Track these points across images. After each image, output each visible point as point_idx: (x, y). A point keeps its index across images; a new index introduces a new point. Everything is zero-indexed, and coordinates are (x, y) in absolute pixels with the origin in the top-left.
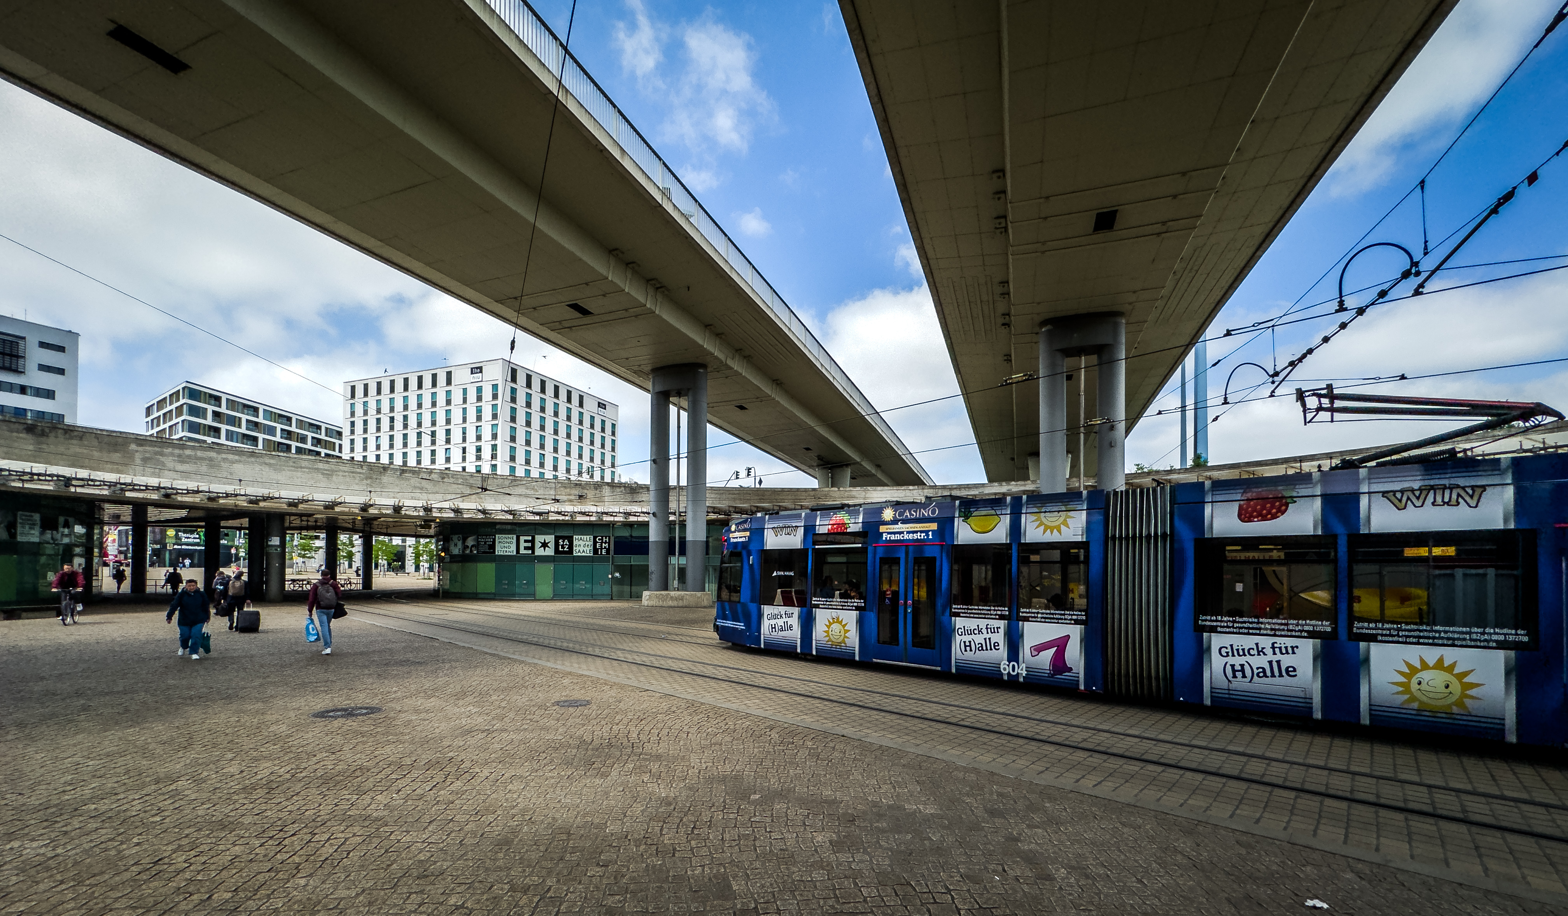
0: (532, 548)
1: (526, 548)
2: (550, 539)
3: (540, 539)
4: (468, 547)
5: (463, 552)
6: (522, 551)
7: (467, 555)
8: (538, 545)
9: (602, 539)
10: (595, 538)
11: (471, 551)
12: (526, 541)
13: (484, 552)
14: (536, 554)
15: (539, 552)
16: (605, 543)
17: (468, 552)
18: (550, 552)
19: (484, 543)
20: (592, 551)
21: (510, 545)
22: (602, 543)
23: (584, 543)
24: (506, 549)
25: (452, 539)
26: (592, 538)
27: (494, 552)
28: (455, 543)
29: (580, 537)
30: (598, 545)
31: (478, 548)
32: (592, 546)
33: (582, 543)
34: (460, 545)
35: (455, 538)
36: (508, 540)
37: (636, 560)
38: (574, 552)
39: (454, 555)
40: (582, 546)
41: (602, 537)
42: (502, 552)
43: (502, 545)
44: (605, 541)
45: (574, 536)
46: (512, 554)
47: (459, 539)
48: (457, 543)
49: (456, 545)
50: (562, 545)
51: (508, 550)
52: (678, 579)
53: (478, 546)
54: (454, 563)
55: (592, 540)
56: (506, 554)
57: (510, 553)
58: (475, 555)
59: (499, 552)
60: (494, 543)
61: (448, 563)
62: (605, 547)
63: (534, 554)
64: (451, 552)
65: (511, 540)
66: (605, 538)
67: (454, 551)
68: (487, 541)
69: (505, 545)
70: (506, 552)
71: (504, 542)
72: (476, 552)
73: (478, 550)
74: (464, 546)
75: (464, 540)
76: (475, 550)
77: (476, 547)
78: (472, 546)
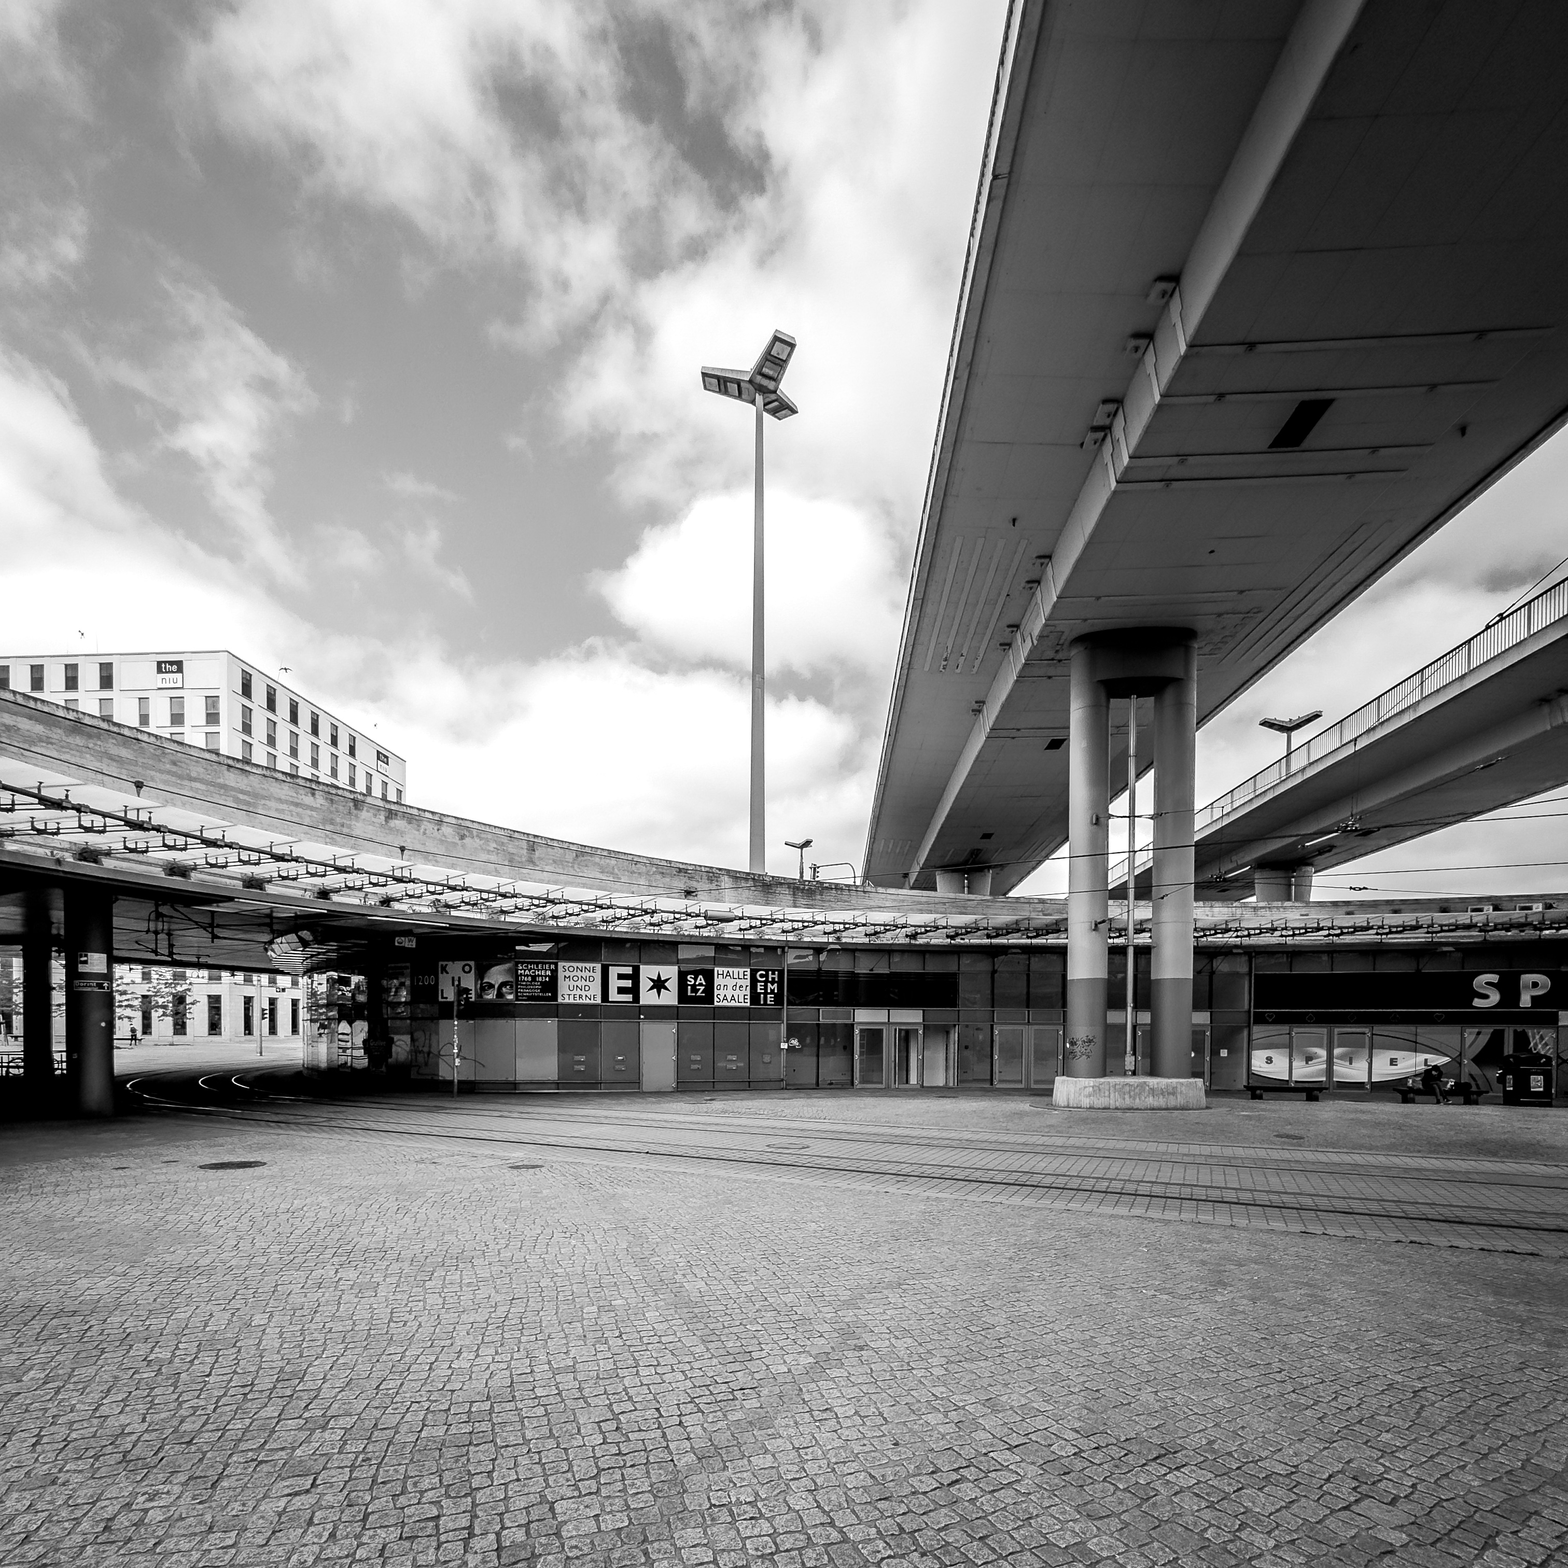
0: (634, 991)
1: (621, 990)
2: (670, 972)
3: (648, 972)
4: (491, 986)
5: (479, 996)
6: (614, 996)
7: (490, 1004)
8: (645, 984)
9: (766, 976)
10: (753, 973)
11: (500, 995)
12: (621, 977)
13: (530, 998)
16: (773, 983)
18: (669, 998)
19: (530, 979)
20: (748, 997)
21: (588, 983)
22: (766, 982)
23: (734, 982)
24: (579, 992)
25: (447, 969)
26: (748, 973)
27: (555, 997)
28: (453, 978)
29: (726, 970)
30: (759, 987)
31: (517, 989)
32: (749, 988)
33: (730, 982)
34: (469, 982)
35: (455, 968)
36: (584, 974)
37: (827, 1015)
38: (716, 999)
39: (452, 1003)
40: (730, 988)
41: (767, 971)
42: (572, 997)
43: (572, 983)
44: (773, 979)
45: (716, 969)
46: (592, 1002)
47: (467, 969)
48: (459, 978)
49: (456, 983)
50: (694, 986)
51: (583, 993)
52: (1134, 1054)
53: (517, 985)
54: (451, 1018)
55: (748, 977)
56: (581, 1001)
57: (588, 1001)
58: (509, 1004)
59: (567, 997)
60: (554, 978)
61: (434, 1019)
62: (772, 991)
63: (639, 1002)
64: (443, 997)
65: (591, 974)
66: (773, 974)
67: (450, 995)
68: (538, 975)
69: (579, 983)
70: (581, 996)
71: (576, 978)
72: (510, 997)
73: (517, 992)
74: (482, 984)
75: (481, 973)
76: (511, 993)
77: (511, 987)
78: (503, 984)
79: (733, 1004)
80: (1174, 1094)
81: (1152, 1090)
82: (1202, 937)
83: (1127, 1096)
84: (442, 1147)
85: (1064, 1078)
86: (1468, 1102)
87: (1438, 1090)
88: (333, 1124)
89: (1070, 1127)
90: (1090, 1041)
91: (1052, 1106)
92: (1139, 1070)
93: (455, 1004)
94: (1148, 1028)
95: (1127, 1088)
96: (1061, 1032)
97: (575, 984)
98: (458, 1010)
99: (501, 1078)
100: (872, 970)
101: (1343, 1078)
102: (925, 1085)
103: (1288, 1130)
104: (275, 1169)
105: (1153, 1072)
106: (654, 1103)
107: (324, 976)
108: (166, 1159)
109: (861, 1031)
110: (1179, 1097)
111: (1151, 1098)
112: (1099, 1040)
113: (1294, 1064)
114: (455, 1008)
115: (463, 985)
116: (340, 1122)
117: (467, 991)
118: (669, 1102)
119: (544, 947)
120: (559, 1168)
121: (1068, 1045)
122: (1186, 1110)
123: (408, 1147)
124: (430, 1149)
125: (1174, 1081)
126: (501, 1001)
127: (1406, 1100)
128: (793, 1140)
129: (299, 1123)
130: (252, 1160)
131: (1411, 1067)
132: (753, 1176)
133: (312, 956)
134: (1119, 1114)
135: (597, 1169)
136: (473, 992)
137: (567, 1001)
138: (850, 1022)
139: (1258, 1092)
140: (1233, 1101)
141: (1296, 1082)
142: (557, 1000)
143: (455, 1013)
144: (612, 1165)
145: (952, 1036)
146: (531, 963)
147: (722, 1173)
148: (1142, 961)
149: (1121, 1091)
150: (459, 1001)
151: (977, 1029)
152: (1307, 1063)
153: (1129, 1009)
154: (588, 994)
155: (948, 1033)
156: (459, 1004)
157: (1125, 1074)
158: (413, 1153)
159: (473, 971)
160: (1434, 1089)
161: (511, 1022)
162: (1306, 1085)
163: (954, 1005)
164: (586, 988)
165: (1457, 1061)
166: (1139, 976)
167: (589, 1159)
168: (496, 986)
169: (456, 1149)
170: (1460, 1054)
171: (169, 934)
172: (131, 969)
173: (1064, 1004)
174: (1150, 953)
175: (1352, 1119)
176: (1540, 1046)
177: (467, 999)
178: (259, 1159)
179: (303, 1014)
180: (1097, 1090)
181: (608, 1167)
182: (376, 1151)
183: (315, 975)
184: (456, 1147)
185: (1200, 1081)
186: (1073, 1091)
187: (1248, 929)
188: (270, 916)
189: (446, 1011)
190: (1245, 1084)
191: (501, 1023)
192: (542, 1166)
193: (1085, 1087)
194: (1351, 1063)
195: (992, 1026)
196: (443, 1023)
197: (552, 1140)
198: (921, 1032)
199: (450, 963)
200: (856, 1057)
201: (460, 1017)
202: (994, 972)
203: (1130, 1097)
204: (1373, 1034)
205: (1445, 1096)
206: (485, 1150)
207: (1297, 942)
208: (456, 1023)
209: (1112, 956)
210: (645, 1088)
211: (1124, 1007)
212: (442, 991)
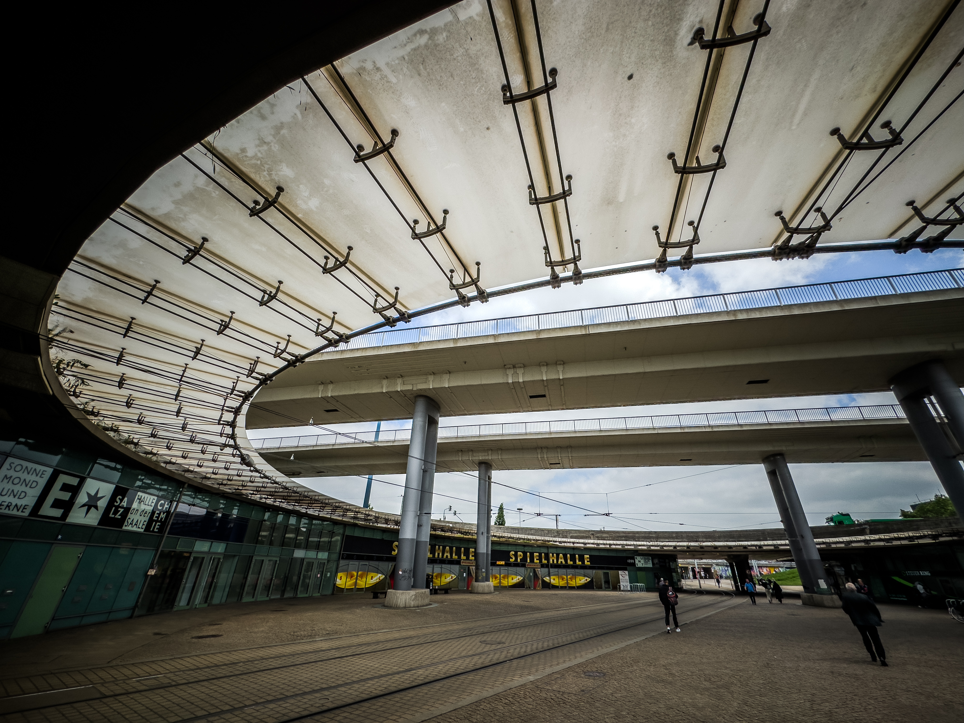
0: (68, 506)
1: (57, 504)
2: (106, 491)
3: (91, 487)
6: (47, 510)
8: (81, 500)
14: (69, 520)
16: (164, 512)
18: (93, 518)
20: (146, 523)
21: (27, 490)
23: (143, 508)
24: (10, 499)
30: (155, 515)
32: (149, 515)
36: (29, 478)
37: (182, 545)
38: (125, 523)
40: (139, 513)
43: (9, 486)
45: (138, 494)
46: (21, 513)
50: (116, 508)
51: (15, 502)
55: (154, 504)
57: (15, 513)
62: (161, 519)
63: (66, 520)
65: (38, 479)
70: (10, 504)
71: (16, 481)
79: (135, 529)
97: (13, 487)
138: (191, 550)
154: (20, 503)
164: (22, 496)
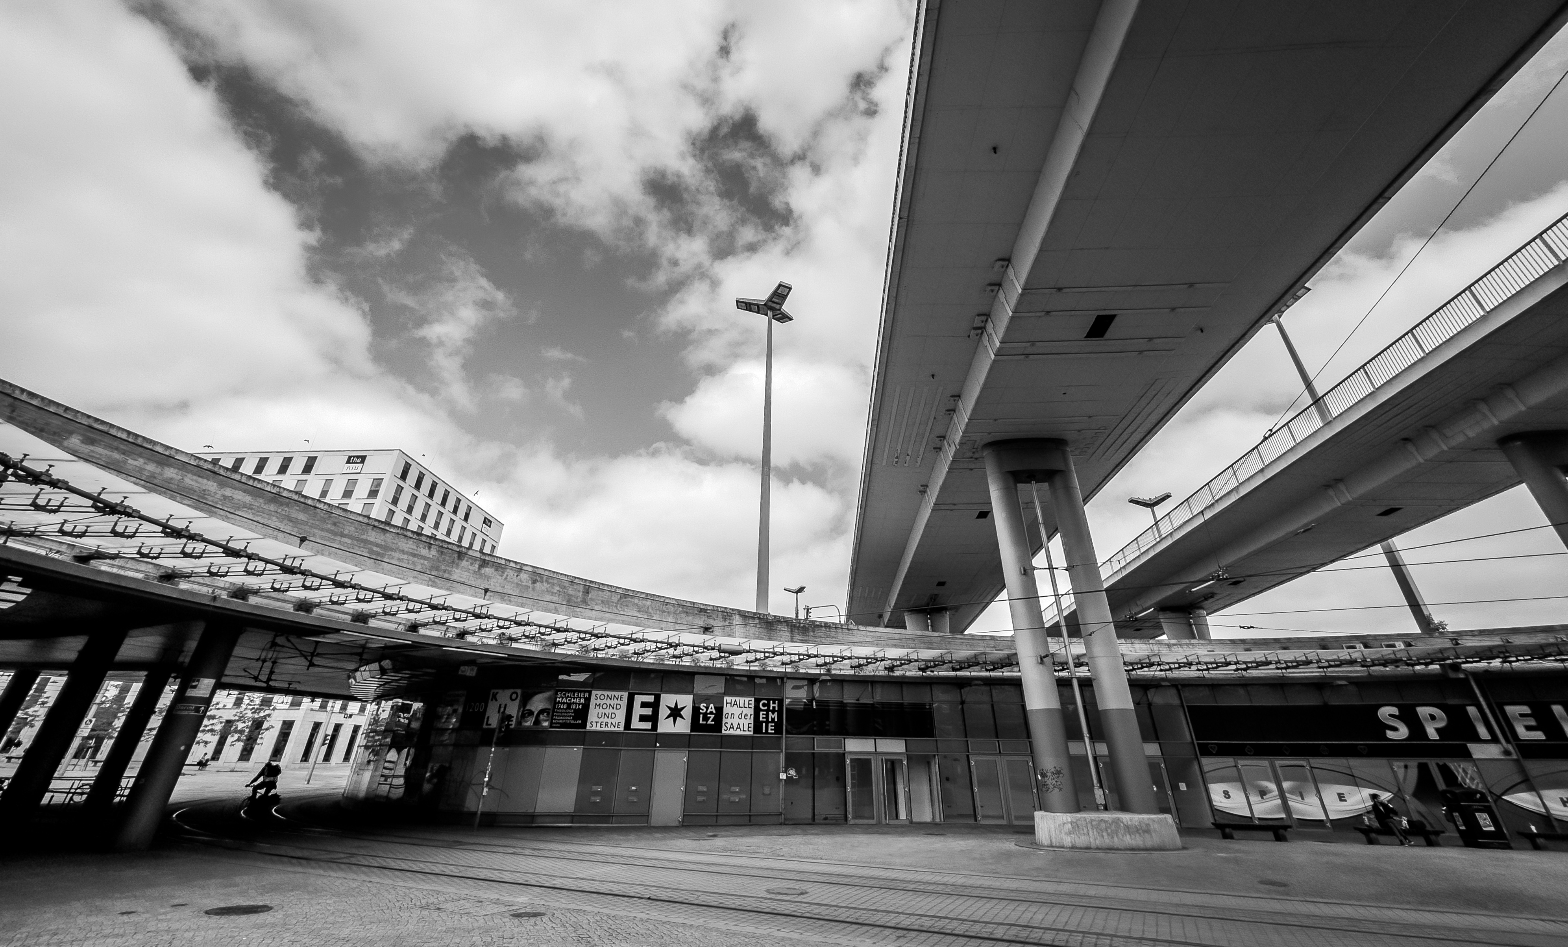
0: (653, 719)
1: (643, 718)
2: (685, 701)
3: (668, 700)
4: (531, 713)
5: (519, 723)
6: (636, 724)
7: (528, 731)
8: (664, 712)
9: (768, 705)
10: (757, 701)
11: (537, 722)
12: (644, 705)
13: (563, 725)
14: (661, 729)
15: (666, 726)
16: (773, 711)
17: (529, 723)
18: (683, 726)
19: (565, 706)
20: (752, 726)
21: (615, 711)
22: (768, 711)
23: (739, 711)
24: (606, 720)
25: (498, 696)
26: (752, 702)
27: (584, 725)
28: (500, 705)
29: (733, 699)
30: (761, 716)
31: (553, 715)
32: (752, 716)
33: (736, 711)
34: (513, 710)
35: (504, 696)
36: (612, 702)
37: (822, 745)
38: (724, 728)
39: (493, 730)
40: (736, 716)
41: (769, 700)
42: (599, 724)
43: (601, 711)
44: (774, 707)
45: (725, 698)
46: (616, 729)
47: (514, 696)
48: (506, 705)
49: (502, 709)
50: (705, 714)
51: (609, 721)
52: (1101, 787)
53: (554, 712)
54: (490, 746)
55: (752, 706)
56: (607, 729)
57: (613, 729)
58: (544, 731)
59: (594, 724)
60: (586, 707)
61: (474, 746)
62: (773, 719)
63: (656, 731)
64: (487, 724)
65: (619, 702)
66: (774, 703)
67: (494, 721)
68: (573, 703)
69: (607, 711)
70: (606, 725)
71: (605, 706)
72: (546, 724)
73: (552, 719)
74: (523, 711)
75: (526, 700)
76: (546, 721)
77: (548, 714)
78: (542, 712)
79: (738, 732)
80: (1147, 831)
81: (1127, 827)
82: (1131, 670)
83: (1105, 834)
84: (451, 889)
85: (1042, 813)
86: (1430, 844)
87: (1395, 829)
88: (353, 860)
89: (1058, 870)
90: (1059, 773)
91: (1036, 845)
92: (1110, 805)
93: (497, 730)
94: (1108, 760)
95: (1103, 825)
96: (1031, 764)
97: (604, 711)
98: (498, 738)
99: (521, 810)
100: (858, 700)
101: (1303, 815)
102: (914, 820)
103: (1270, 875)
104: (279, 915)
105: (1124, 807)
106: (658, 839)
107: (390, 703)
108: (176, 902)
109: (852, 760)
110: (1153, 834)
111: (1128, 836)
112: (1066, 771)
113: (1251, 799)
114: (496, 734)
115: (508, 712)
116: (360, 858)
117: (510, 717)
118: (673, 838)
119: (581, 677)
120: (560, 916)
121: (1040, 778)
122: (1164, 850)
123: (417, 889)
124: (438, 892)
125: (1145, 816)
126: (538, 728)
127: (1371, 842)
128: (791, 885)
129: (320, 860)
130: (261, 904)
131: (1358, 803)
132: (751, 929)
133: (386, 683)
134: (1101, 855)
135: (598, 918)
136: (514, 719)
137: (594, 728)
138: (841, 751)
139: (1227, 830)
140: (1206, 841)
141: (1260, 819)
142: (585, 728)
143: (495, 739)
144: (613, 913)
145: (933, 763)
146: (569, 691)
147: (721, 925)
148: (1087, 694)
149: (1098, 826)
150: (500, 728)
151: (955, 760)
152: (1262, 798)
153: (1087, 740)
154: (613, 721)
155: (929, 764)
156: (500, 731)
157: (1096, 809)
158: (421, 896)
159: (519, 698)
160: (1391, 828)
161: (542, 749)
162: (1271, 823)
163: (932, 735)
164: (612, 716)
165: (1398, 795)
166: (1088, 707)
167: (591, 906)
168: (535, 714)
169: (464, 892)
170: (1399, 789)
171: (274, 663)
172: (229, 694)
173: (1029, 735)
174: (1092, 686)
175: (1327, 863)
176: (1468, 781)
177: (509, 725)
178: (268, 903)
179: (360, 740)
180: (1076, 826)
181: (608, 916)
182: (386, 894)
183: (383, 702)
184: (464, 889)
185: (1168, 817)
186: (1053, 826)
187: (1168, 663)
188: (363, 647)
189: (487, 738)
190: (1212, 821)
191: (533, 750)
192: (544, 914)
193: (1064, 824)
194: (1303, 799)
195: (968, 756)
196: (482, 750)
197: (557, 882)
198: (905, 762)
199: (500, 691)
200: (849, 789)
201: (497, 745)
202: (963, 703)
203: (1108, 834)
204: (1312, 767)
205: (1404, 837)
206: (490, 893)
207: (1212, 676)
208: (493, 750)
209: (1062, 689)
210: (655, 820)
211: (1081, 738)
212: (488, 717)
